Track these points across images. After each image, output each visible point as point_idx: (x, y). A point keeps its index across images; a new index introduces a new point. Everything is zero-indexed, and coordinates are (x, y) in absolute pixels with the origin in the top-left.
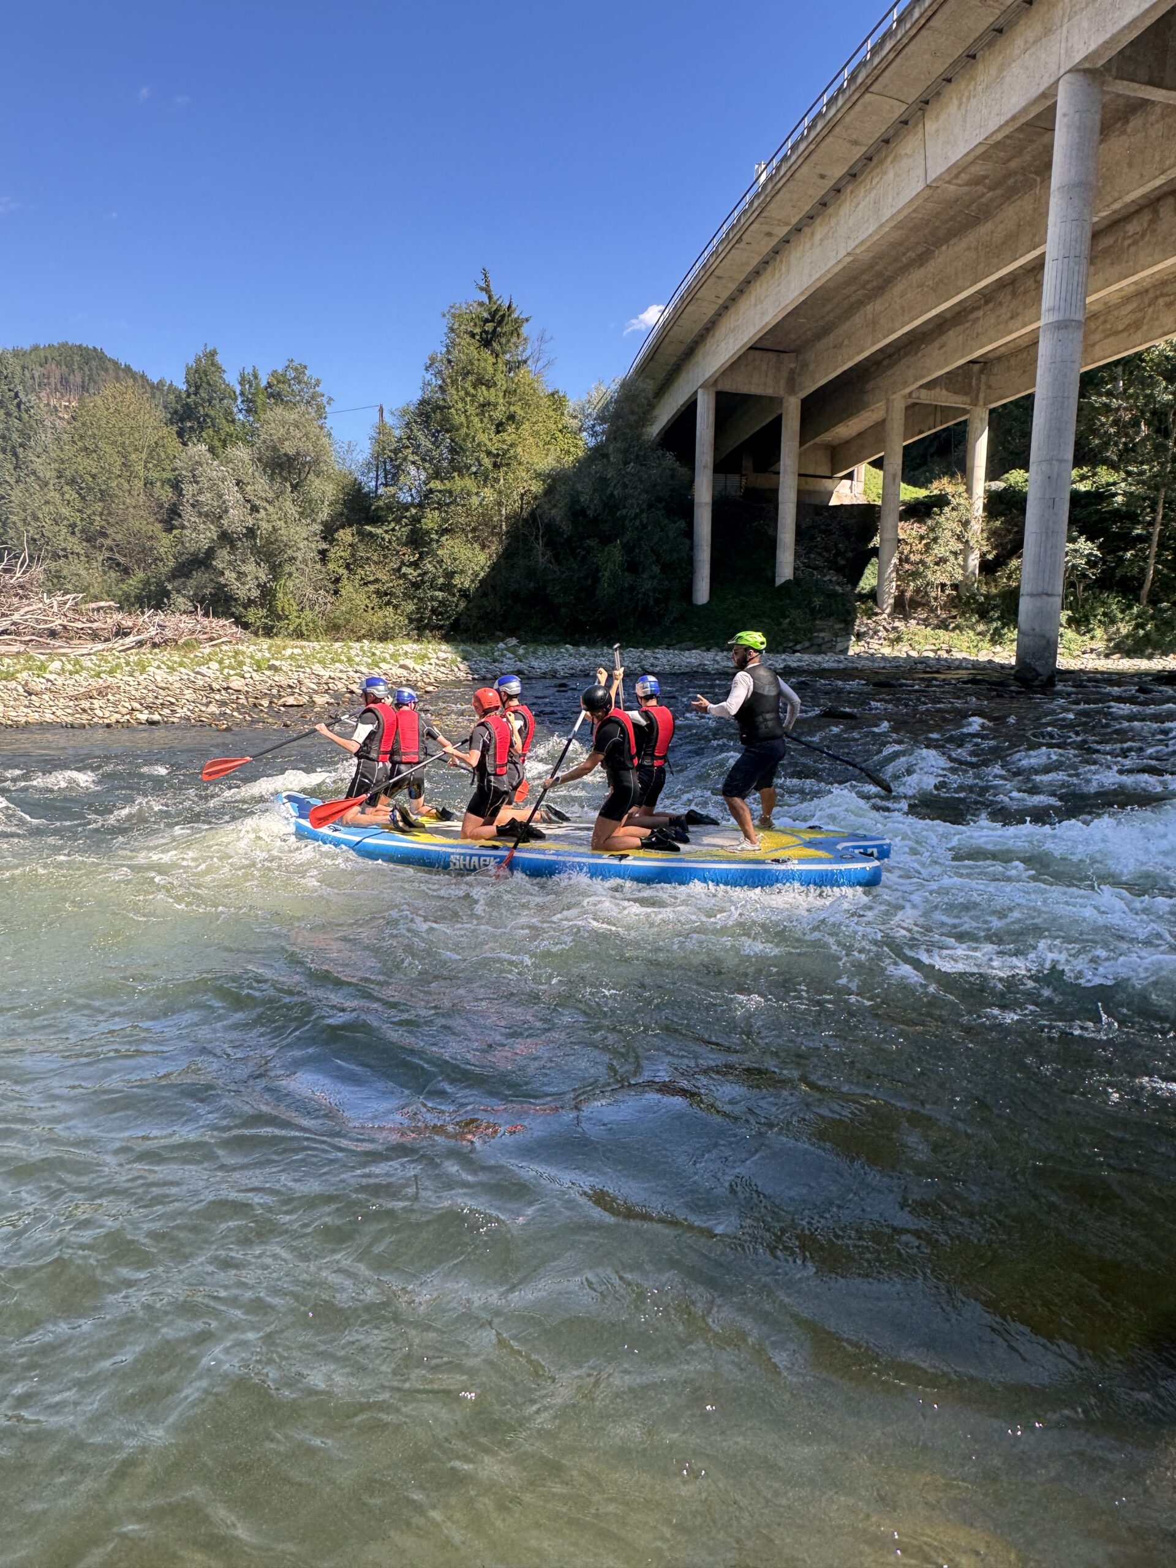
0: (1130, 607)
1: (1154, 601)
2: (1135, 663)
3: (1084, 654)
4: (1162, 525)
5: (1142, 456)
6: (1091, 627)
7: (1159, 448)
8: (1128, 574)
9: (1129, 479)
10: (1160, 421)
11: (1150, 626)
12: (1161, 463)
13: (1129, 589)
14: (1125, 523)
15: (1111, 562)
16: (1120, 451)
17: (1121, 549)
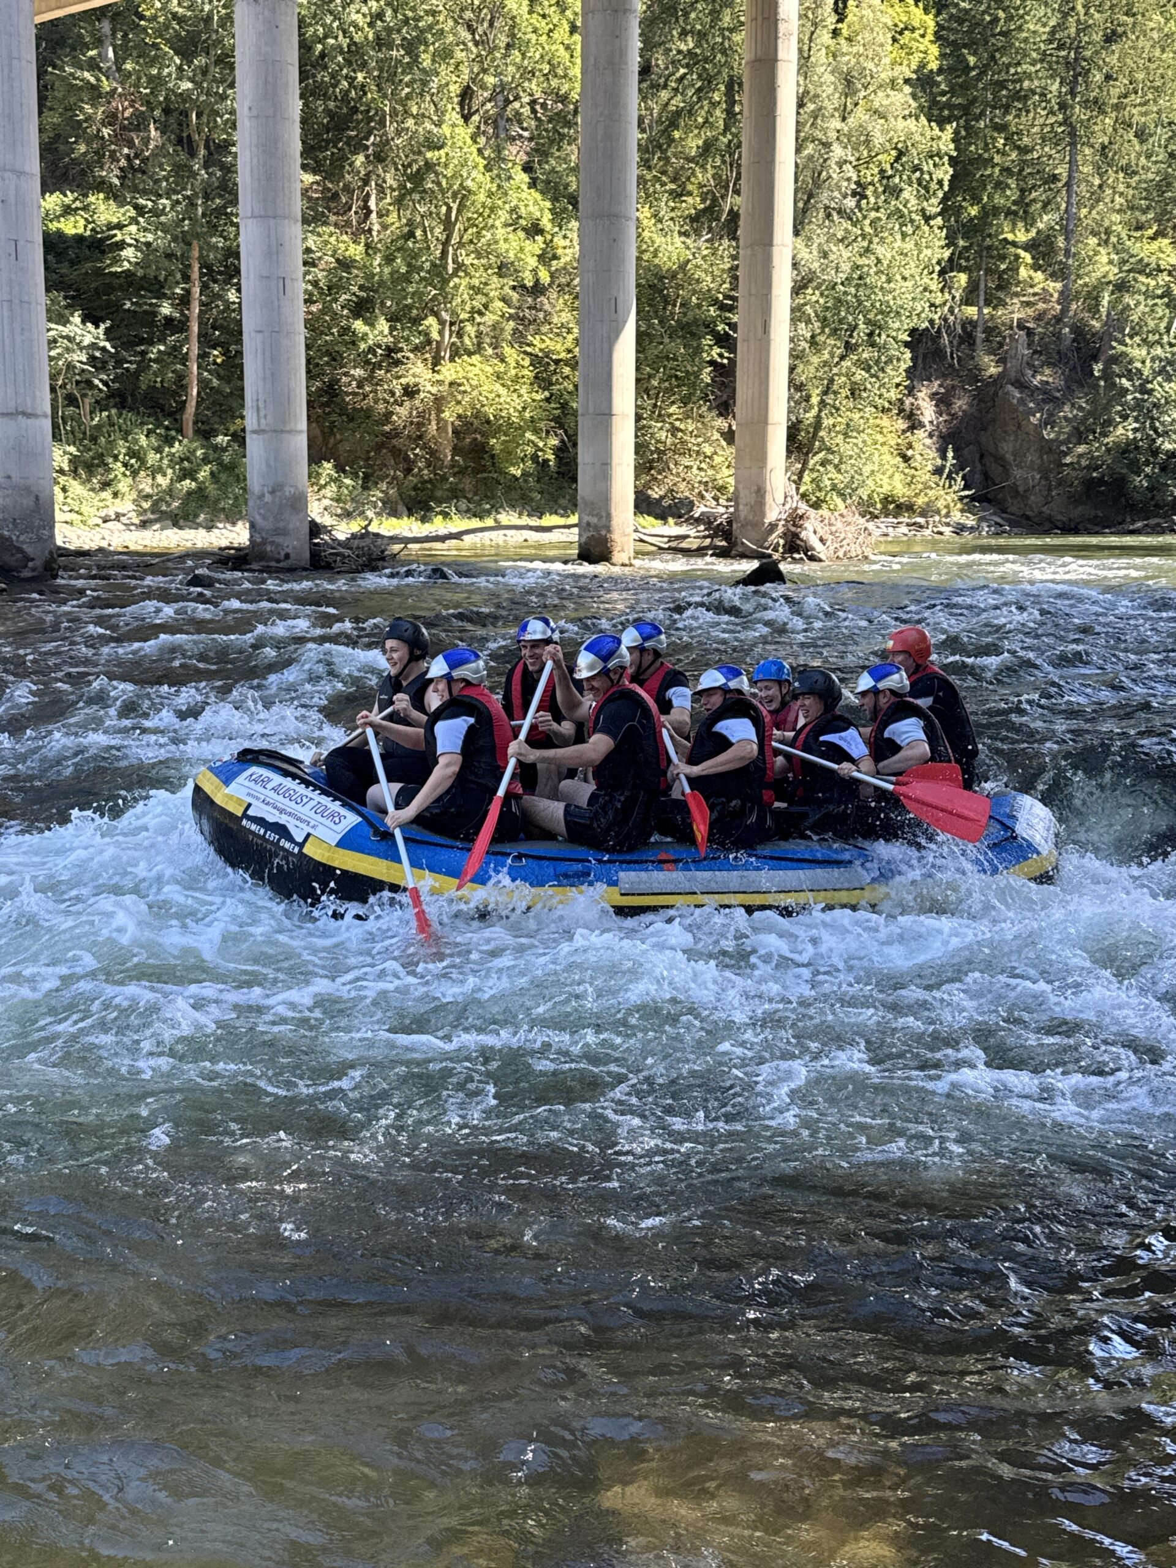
0: (169, 441)
1: (205, 434)
2: (187, 537)
3: (105, 521)
4: (202, 304)
5: (157, 182)
6: (112, 476)
7: (182, 172)
8: (158, 385)
9: (141, 220)
10: (180, 125)
11: (203, 474)
12: (188, 197)
13: (163, 410)
14: (144, 297)
15: (130, 362)
16: (121, 169)
17: (142, 341)
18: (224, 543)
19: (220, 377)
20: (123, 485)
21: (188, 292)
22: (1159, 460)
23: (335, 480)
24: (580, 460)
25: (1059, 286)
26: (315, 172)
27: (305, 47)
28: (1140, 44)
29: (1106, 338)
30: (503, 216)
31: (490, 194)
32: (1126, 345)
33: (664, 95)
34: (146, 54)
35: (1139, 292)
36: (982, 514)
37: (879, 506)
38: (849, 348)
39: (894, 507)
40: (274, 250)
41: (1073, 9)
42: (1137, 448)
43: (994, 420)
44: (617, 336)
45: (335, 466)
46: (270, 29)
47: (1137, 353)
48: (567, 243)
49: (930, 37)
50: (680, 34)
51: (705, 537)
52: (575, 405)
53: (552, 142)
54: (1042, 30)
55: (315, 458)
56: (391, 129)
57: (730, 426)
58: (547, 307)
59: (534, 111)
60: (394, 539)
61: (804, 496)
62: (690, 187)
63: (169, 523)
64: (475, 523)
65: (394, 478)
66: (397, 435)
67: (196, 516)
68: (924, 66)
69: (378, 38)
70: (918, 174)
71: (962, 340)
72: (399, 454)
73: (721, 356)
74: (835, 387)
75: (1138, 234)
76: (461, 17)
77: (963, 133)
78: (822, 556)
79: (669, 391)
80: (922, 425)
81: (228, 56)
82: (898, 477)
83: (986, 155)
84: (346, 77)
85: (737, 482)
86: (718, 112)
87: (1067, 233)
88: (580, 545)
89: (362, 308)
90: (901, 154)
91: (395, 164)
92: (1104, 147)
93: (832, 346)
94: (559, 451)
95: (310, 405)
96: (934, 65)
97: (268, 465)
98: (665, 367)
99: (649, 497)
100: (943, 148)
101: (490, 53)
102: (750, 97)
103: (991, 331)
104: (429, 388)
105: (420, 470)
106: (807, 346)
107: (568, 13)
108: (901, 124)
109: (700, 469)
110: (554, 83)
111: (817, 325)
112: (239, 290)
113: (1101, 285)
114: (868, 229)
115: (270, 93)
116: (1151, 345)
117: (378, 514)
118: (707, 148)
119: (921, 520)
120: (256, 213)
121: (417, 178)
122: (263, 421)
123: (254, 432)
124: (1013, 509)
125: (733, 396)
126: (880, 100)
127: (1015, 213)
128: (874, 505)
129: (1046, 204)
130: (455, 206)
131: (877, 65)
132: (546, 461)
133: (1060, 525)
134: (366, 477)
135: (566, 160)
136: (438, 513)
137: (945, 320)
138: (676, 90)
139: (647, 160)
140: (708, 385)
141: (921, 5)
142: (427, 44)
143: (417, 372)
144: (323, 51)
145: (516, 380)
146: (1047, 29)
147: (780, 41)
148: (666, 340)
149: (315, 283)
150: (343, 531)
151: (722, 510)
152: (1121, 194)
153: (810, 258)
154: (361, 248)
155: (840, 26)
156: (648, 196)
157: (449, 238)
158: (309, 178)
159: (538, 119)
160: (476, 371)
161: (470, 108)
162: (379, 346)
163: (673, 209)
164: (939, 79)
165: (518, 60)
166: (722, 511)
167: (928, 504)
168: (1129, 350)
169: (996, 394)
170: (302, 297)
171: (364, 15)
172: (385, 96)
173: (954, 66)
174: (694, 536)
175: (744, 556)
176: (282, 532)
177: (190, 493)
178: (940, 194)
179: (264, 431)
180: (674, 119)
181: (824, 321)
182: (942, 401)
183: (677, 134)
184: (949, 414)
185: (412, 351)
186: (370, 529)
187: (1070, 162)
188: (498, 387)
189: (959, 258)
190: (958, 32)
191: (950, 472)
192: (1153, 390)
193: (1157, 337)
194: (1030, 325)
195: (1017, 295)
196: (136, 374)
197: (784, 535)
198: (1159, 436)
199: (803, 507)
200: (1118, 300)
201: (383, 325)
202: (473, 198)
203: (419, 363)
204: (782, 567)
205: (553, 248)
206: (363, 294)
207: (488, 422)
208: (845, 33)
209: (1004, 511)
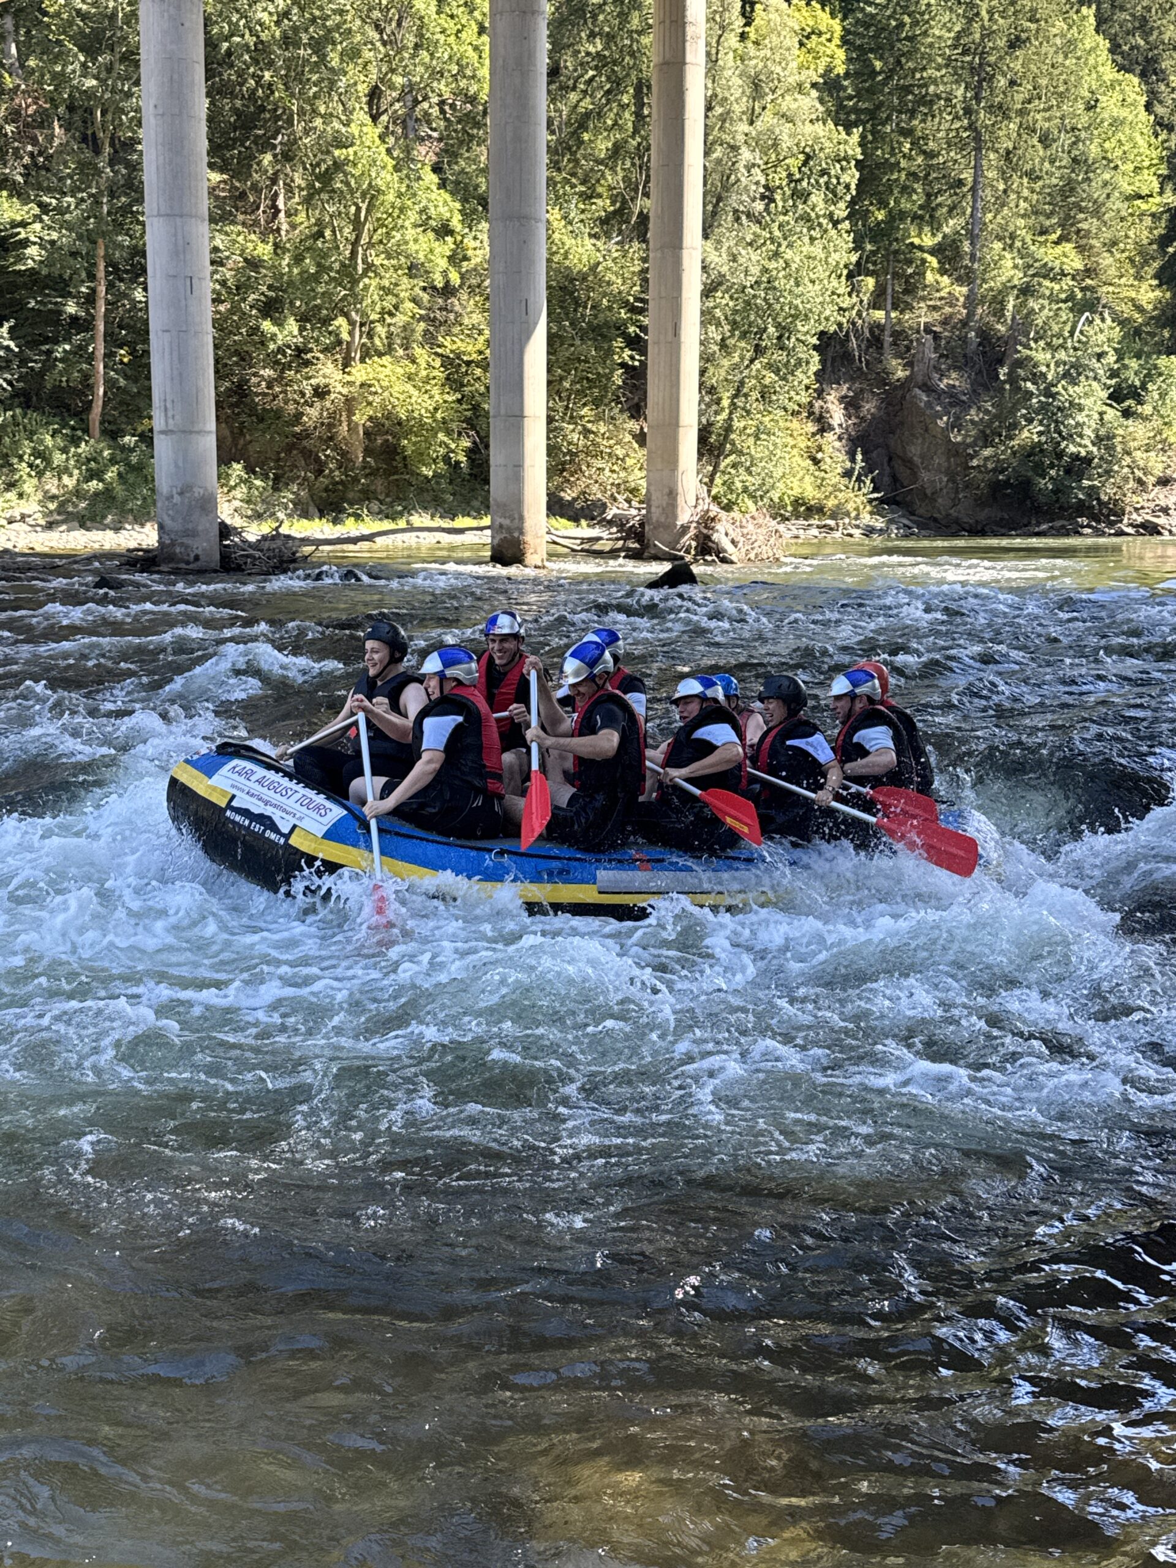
0: (75, 441)
1: (112, 434)
2: (95, 538)
3: (10, 523)
4: (108, 303)
5: (61, 179)
6: (16, 477)
7: (88, 171)
8: (64, 384)
9: (45, 218)
10: (85, 122)
11: (111, 475)
12: (93, 195)
13: (69, 410)
14: (48, 295)
15: (35, 361)
16: (25, 167)
17: (47, 340)
18: (133, 545)
19: (126, 377)
20: (29, 486)
21: (93, 291)
22: (1063, 463)
23: (245, 481)
24: (492, 461)
25: (965, 290)
26: (222, 171)
27: (211, 44)
28: (1043, 50)
29: (1011, 342)
30: (413, 216)
31: (400, 195)
32: (1031, 349)
33: (573, 97)
34: (51, 51)
35: (1043, 296)
36: (890, 516)
37: (789, 508)
38: (759, 351)
39: (805, 509)
40: (181, 249)
41: (978, 14)
42: (1042, 451)
43: (902, 423)
44: (528, 338)
45: (245, 468)
46: (176, 27)
47: (1041, 356)
48: (477, 244)
49: (837, 41)
50: (589, 37)
51: (618, 539)
52: (486, 406)
53: (461, 143)
54: (947, 35)
55: (225, 458)
56: (299, 128)
57: (642, 428)
58: (457, 308)
59: (443, 112)
60: (305, 541)
61: (715, 499)
62: (600, 190)
63: (76, 524)
64: (387, 525)
65: (305, 479)
66: (308, 436)
67: (104, 517)
68: (831, 71)
69: (285, 36)
70: (826, 178)
71: (870, 344)
72: (310, 456)
73: (632, 358)
74: (745, 390)
75: (1042, 239)
76: (368, 17)
77: (870, 137)
78: (734, 558)
79: (581, 393)
80: (831, 428)
81: (133, 53)
82: (808, 479)
83: (893, 160)
84: (253, 76)
85: (649, 484)
86: (627, 115)
87: (973, 237)
88: (493, 549)
89: (271, 309)
90: (809, 157)
91: (303, 163)
92: (1008, 152)
93: (743, 348)
94: (471, 453)
95: (219, 405)
96: (841, 70)
97: (177, 466)
98: (576, 369)
99: (561, 499)
100: (850, 152)
101: (398, 53)
102: (659, 99)
103: (898, 335)
104: (339, 388)
105: (331, 471)
106: (716, 348)
107: (476, 14)
108: (808, 128)
109: (613, 471)
110: (463, 83)
111: (727, 328)
112: (145, 289)
113: (1006, 289)
114: (777, 233)
115: (175, 92)
116: (1055, 349)
117: (289, 516)
118: (617, 151)
119: (832, 523)
120: (162, 212)
121: (326, 178)
122: (171, 421)
123: (162, 432)
124: (921, 511)
125: (644, 398)
126: (788, 103)
127: (921, 218)
128: (784, 507)
129: (951, 209)
130: (364, 206)
131: (784, 69)
132: (458, 463)
133: (967, 527)
134: (276, 479)
135: (475, 161)
136: (349, 515)
137: (854, 324)
138: (585, 92)
139: (557, 162)
140: (620, 387)
141: (827, 9)
142: (334, 43)
143: (327, 372)
144: (229, 49)
145: (427, 380)
146: (952, 35)
147: (688, 44)
148: (578, 342)
149: (223, 283)
150: (254, 532)
151: (634, 512)
152: (1026, 199)
153: (719, 261)
154: (269, 248)
155: (747, 29)
156: (557, 198)
157: (358, 238)
158: (216, 177)
159: (446, 120)
160: (387, 371)
161: (378, 108)
162: (289, 347)
163: (583, 211)
164: (846, 83)
165: (427, 60)
166: (634, 514)
167: (838, 506)
168: (1033, 353)
169: (903, 397)
170: (210, 296)
171: (270, 14)
172: (292, 95)
173: (861, 70)
174: (606, 538)
175: (658, 558)
176: (193, 534)
177: (96, 494)
178: (848, 198)
179: (172, 432)
180: (583, 122)
181: (734, 325)
182: (851, 405)
183: (586, 137)
184: (858, 417)
185: (322, 352)
186: (281, 530)
187: (975, 167)
188: (409, 387)
189: (867, 262)
190: (864, 36)
191: (860, 475)
192: (1058, 393)
193: (1061, 341)
194: (937, 329)
195: (923, 299)
196: (42, 373)
197: (696, 538)
198: (1064, 439)
199: (715, 509)
200: (1024, 304)
201: (292, 326)
202: (381, 198)
203: (329, 364)
204: (696, 569)
205: (463, 249)
206: (272, 294)
207: (400, 424)
208: (753, 36)
209: (912, 513)
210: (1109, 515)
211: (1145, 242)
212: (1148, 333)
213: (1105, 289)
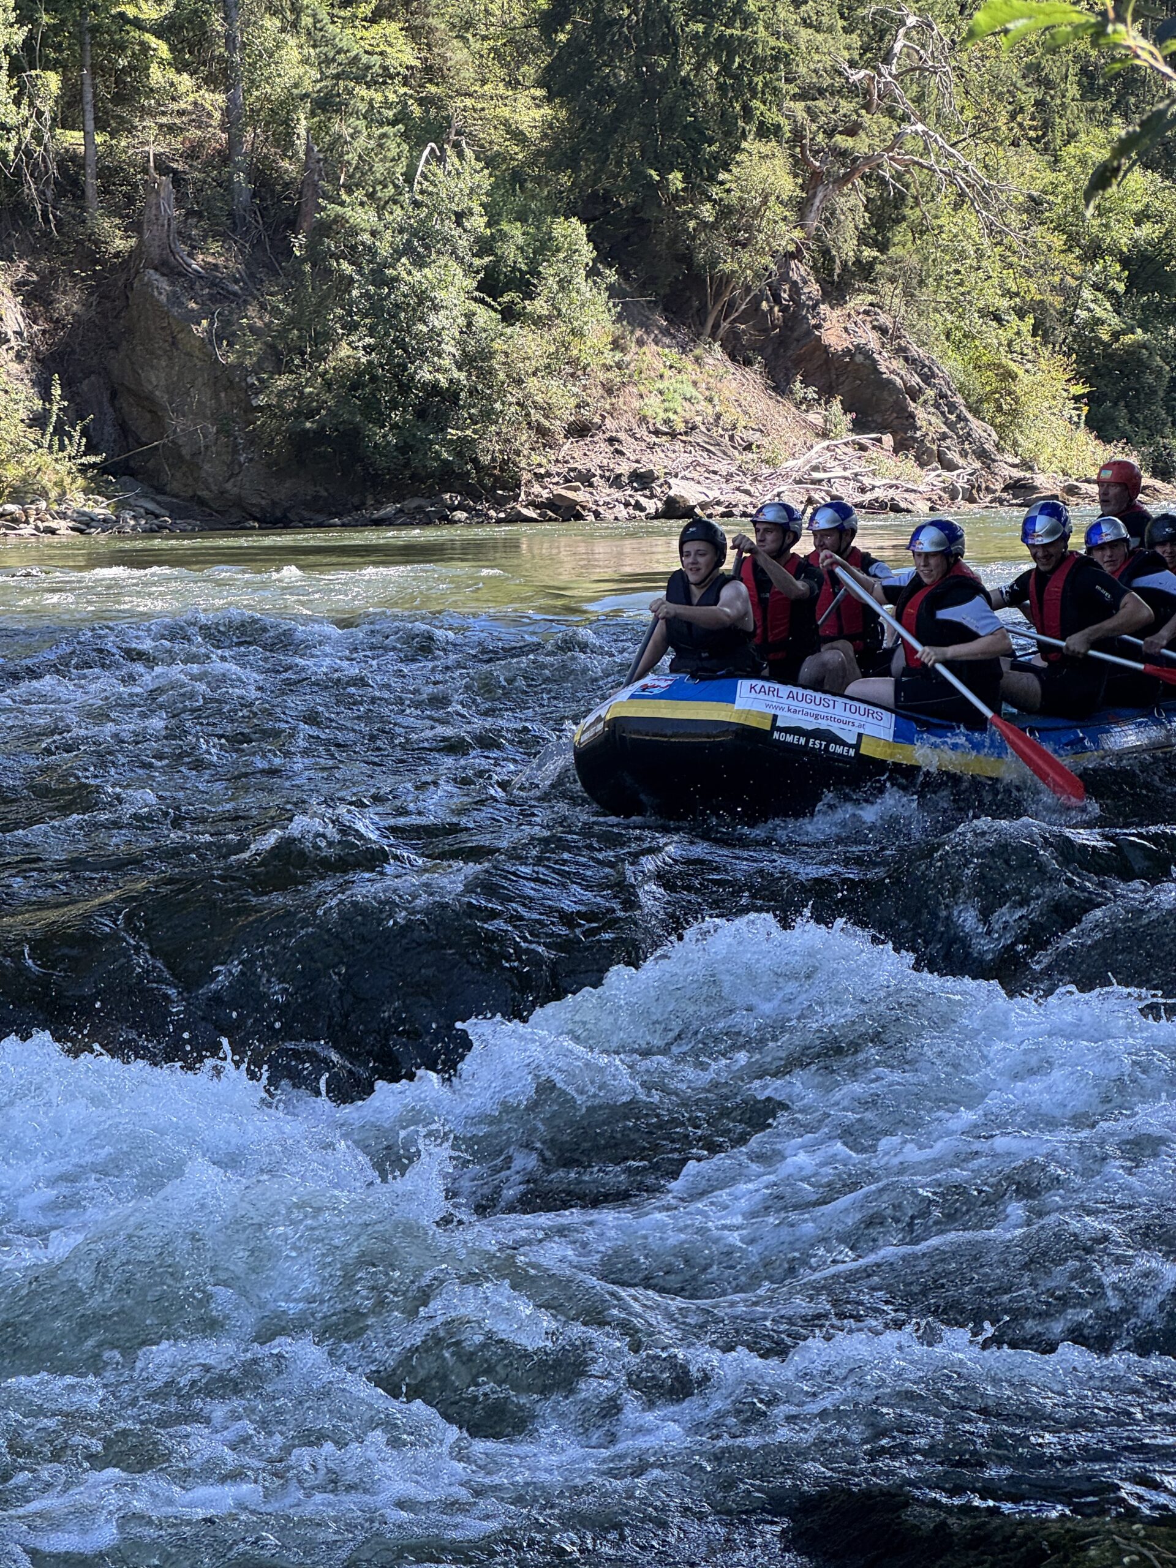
22: (412, 399)
29: (308, 192)
32: (342, 204)
35: (356, 113)
36: (122, 496)
42: (374, 379)
43: (129, 331)
47: (362, 217)
71: (61, 192)
75: (346, 13)
103: (110, 174)
113: (293, 98)
116: (383, 205)
119: (14, 509)
124: (175, 487)
133: (257, 513)
137: (28, 153)
167: (24, 480)
168: (348, 212)
169: (128, 285)
182: (34, 297)
184: (50, 320)
189: (43, 44)
191: (60, 422)
193: (392, 191)
194: (179, 166)
195: (150, 112)
198: (411, 357)
200: (322, 127)
209: (160, 490)
210: (494, 488)
211: (520, 21)
212: (538, 180)
213: (459, 102)
